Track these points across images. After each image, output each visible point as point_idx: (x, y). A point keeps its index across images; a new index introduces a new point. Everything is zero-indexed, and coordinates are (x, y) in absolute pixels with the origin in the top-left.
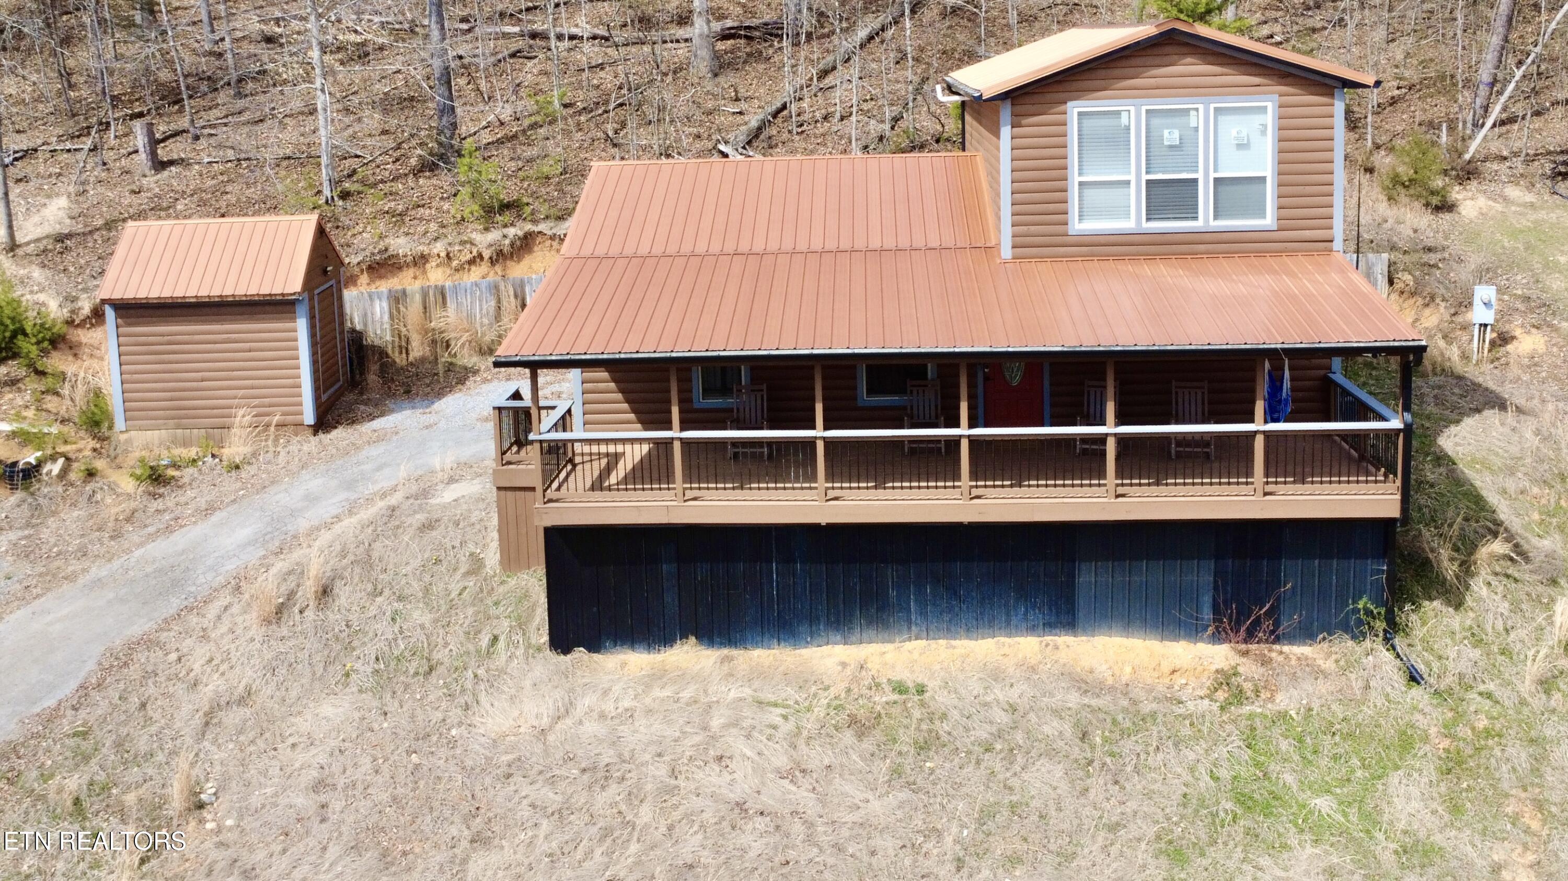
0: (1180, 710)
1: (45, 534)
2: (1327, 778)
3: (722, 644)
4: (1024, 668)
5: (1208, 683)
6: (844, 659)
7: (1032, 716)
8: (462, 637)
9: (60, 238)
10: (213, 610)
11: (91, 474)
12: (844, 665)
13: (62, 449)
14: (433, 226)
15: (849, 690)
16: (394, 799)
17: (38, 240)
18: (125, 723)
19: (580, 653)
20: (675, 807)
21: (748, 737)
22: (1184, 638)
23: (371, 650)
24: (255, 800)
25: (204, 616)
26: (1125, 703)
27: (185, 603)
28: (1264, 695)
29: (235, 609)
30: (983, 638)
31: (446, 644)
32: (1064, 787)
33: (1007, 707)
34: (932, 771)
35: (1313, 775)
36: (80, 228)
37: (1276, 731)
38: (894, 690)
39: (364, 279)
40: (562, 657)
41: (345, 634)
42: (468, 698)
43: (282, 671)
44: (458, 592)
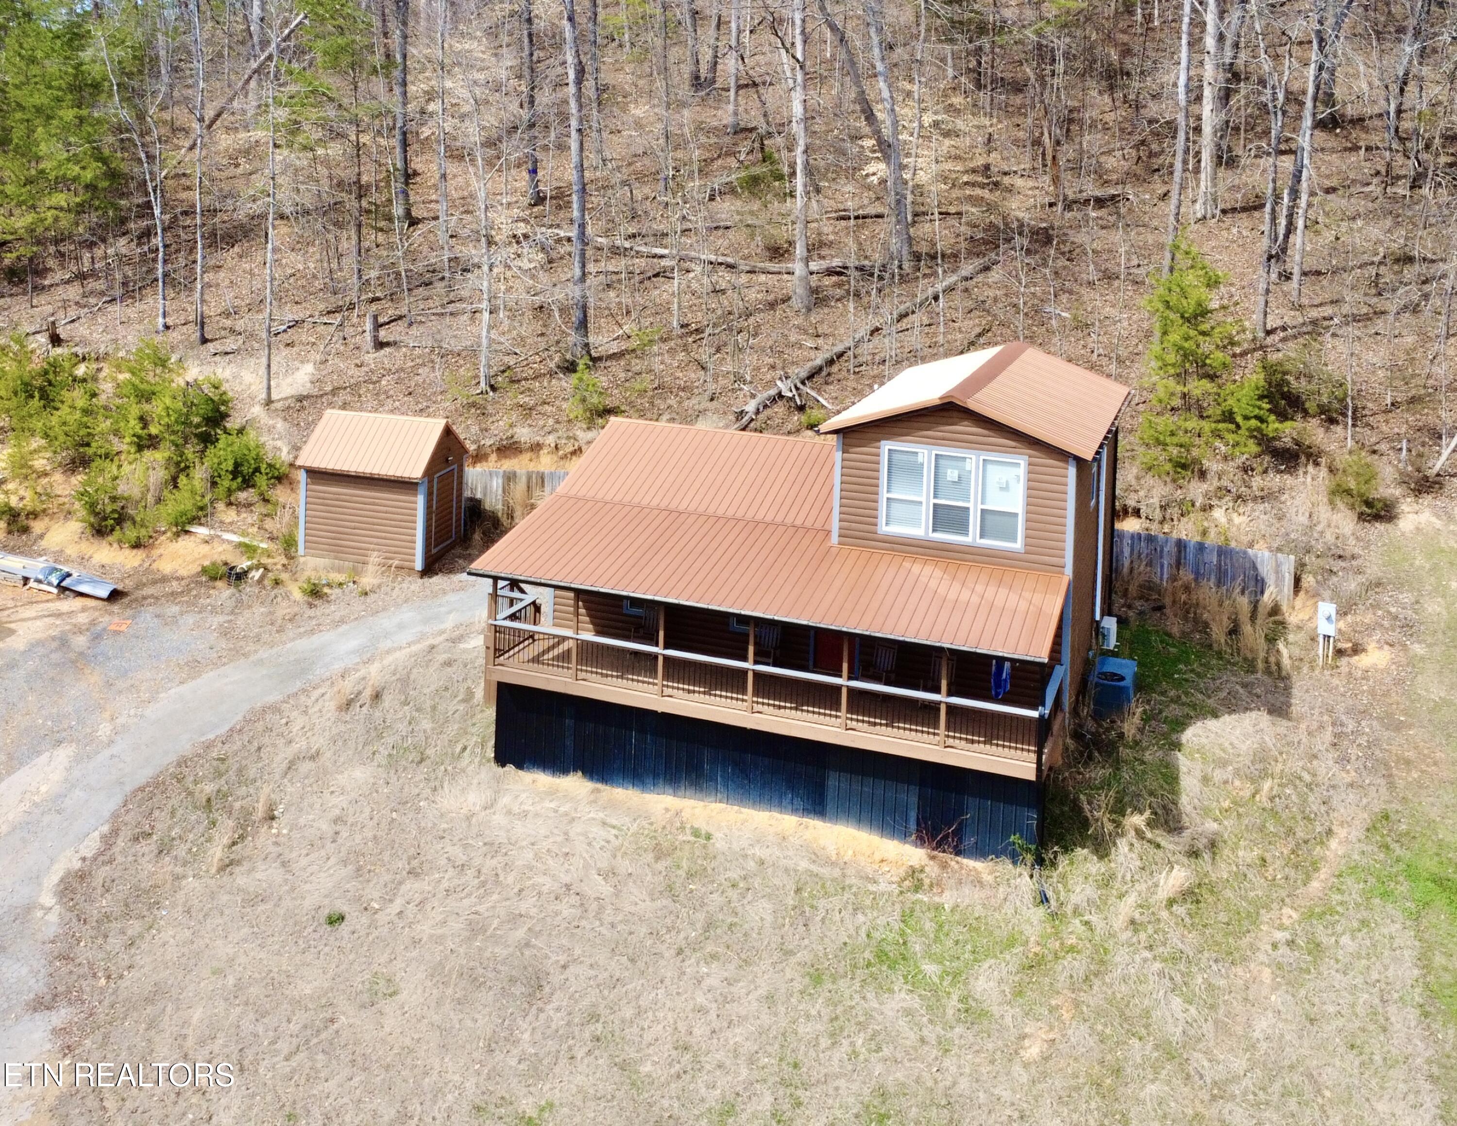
0: (872, 888)
1: (240, 621)
2: (944, 954)
3: (598, 780)
4: (780, 837)
5: (902, 874)
6: (669, 806)
7: (771, 870)
8: (446, 743)
9: (300, 399)
10: (315, 694)
11: (277, 583)
12: (667, 810)
13: (265, 560)
14: (551, 422)
15: (664, 828)
16: (375, 837)
17: (286, 399)
18: (246, 758)
19: (510, 768)
20: (530, 878)
21: (589, 844)
22: (896, 839)
23: (391, 741)
24: (302, 821)
25: (310, 697)
26: (838, 874)
27: (303, 686)
28: (935, 890)
29: (327, 697)
30: (763, 810)
31: (436, 746)
32: (769, 918)
33: (758, 860)
34: (691, 891)
35: (936, 949)
36: (315, 392)
37: (928, 915)
38: (692, 833)
39: (493, 457)
40: (498, 768)
41: (381, 727)
42: (437, 783)
43: (340, 743)
44: (452, 712)
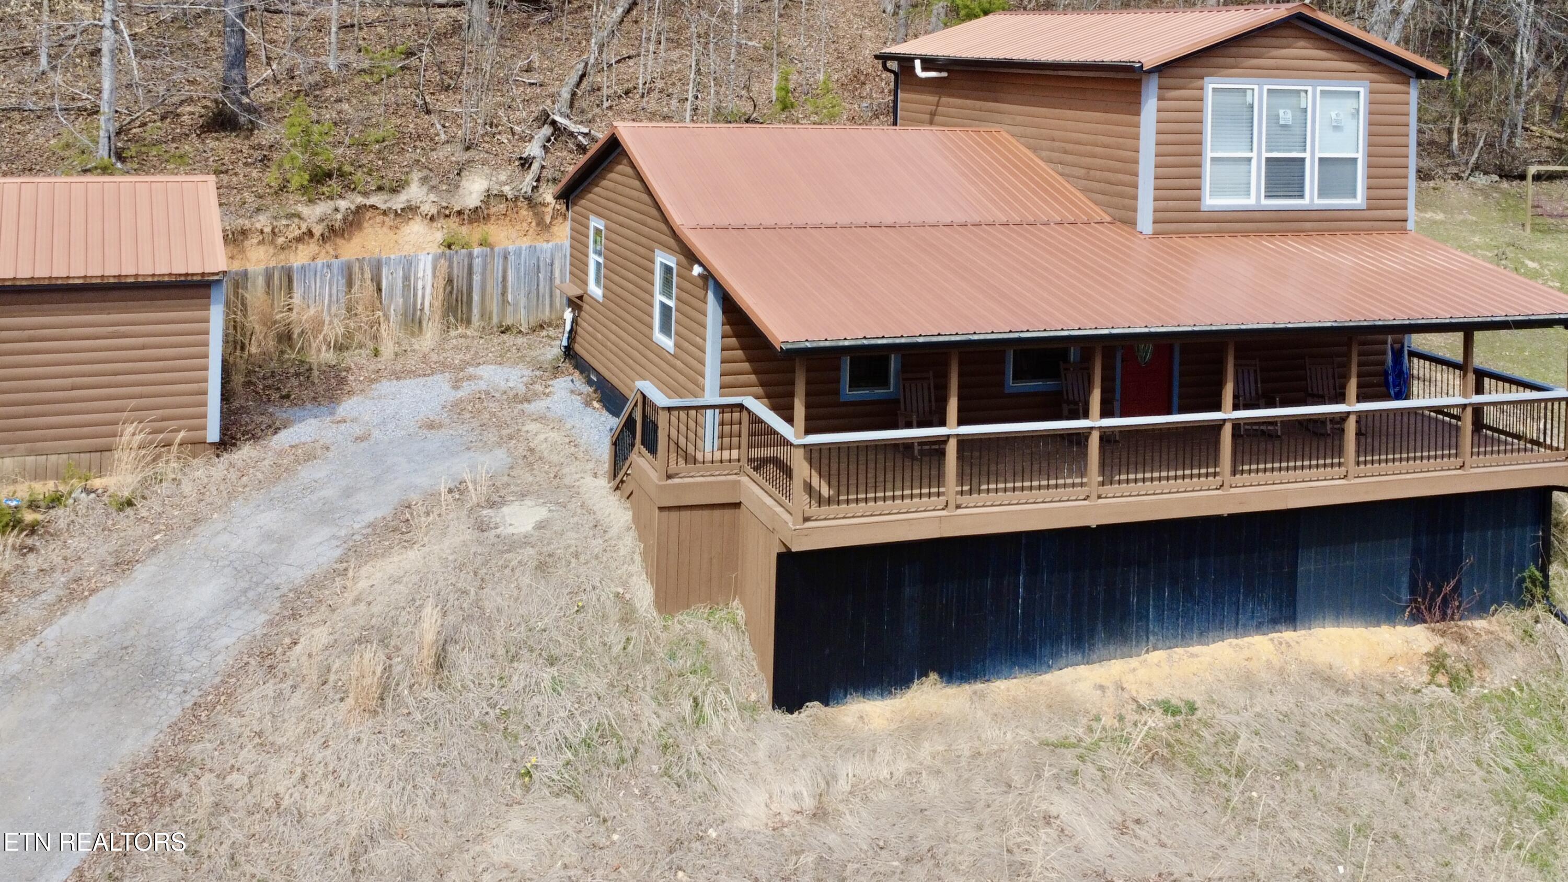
3: (963, 679)
4: (1274, 671)
6: (1098, 680)
7: (1311, 724)
12: (1101, 688)
14: (248, 196)
15: (1121, 718)
19: (813, 709)
25: (241, 714)
27: (189, 700)
30: (1213, 642)
31: (637, 717)
38: (1166, 711)
40: (790, 716)
41: (489, 719)
44: (621, 646)
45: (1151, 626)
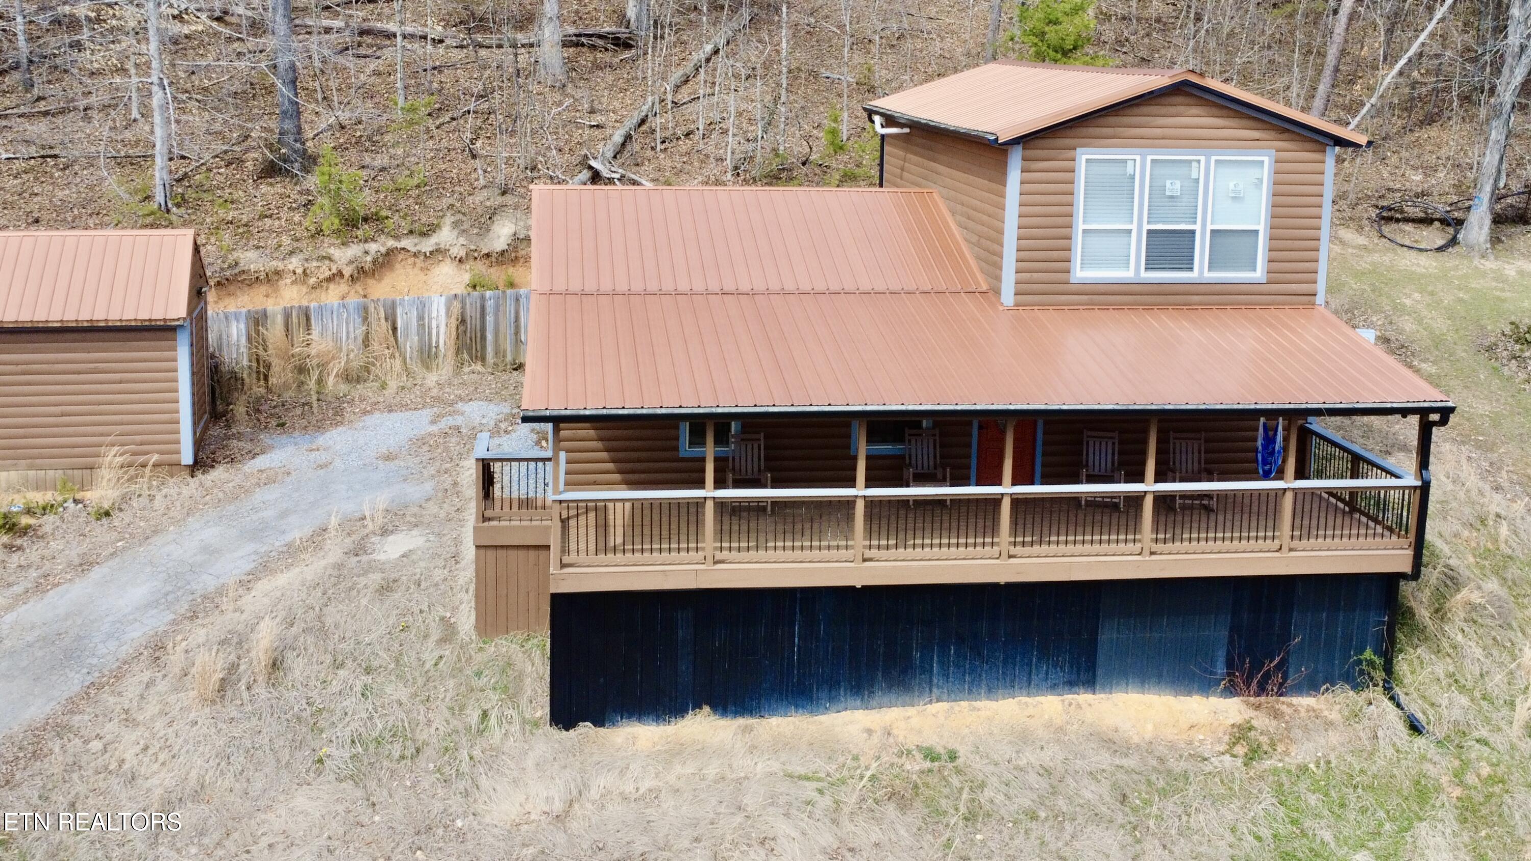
0: (1208, 768)
2: (1358, 832)
3: (738, 713)
4: (1052, 730)
5: (1226, 738)
6: (868, 725)
7: (1069, 780)
8: (447, 714)
10: (132, 687)
12: (869, 732)
14: (285, 240)
15: (879, 759)
19: (585, 729)
21: (787, 815)
22: (1197, 693)
23: (342, 732)
25: (120, 694)
26: (1154, 763)
27: (89, 679)
28: (1280, 748)
29: (162, 686)
30: (1004, 698)
31: (429, 723)
32: (1116, 854)
33: (1041, 771)
34: (982, 845)
35: (1345, 830)
37: (1302, 786)
38: (926, 757)
40: (564, 732)
41: (304, 714)
42: (467, 783)
43: (239, 760)
44: (433, 662)
45: (935, 681)
